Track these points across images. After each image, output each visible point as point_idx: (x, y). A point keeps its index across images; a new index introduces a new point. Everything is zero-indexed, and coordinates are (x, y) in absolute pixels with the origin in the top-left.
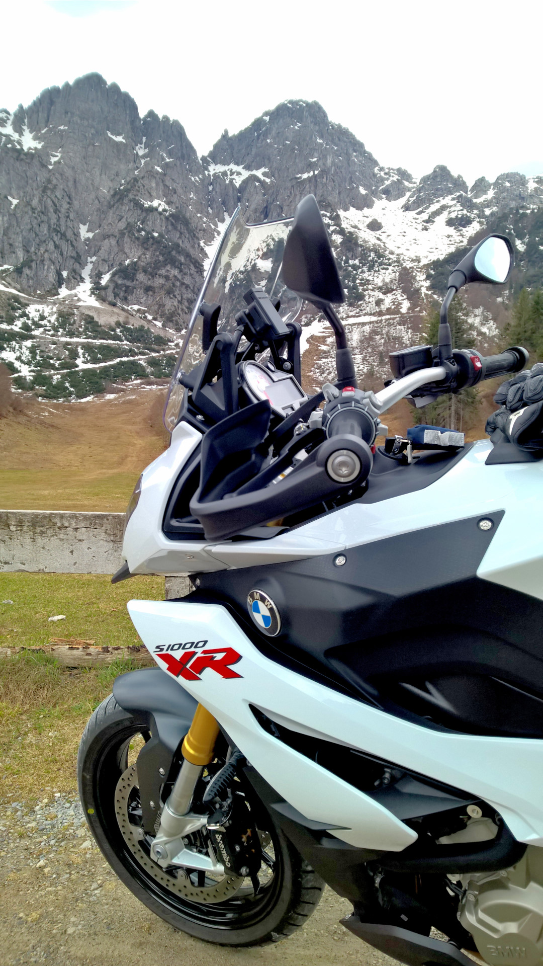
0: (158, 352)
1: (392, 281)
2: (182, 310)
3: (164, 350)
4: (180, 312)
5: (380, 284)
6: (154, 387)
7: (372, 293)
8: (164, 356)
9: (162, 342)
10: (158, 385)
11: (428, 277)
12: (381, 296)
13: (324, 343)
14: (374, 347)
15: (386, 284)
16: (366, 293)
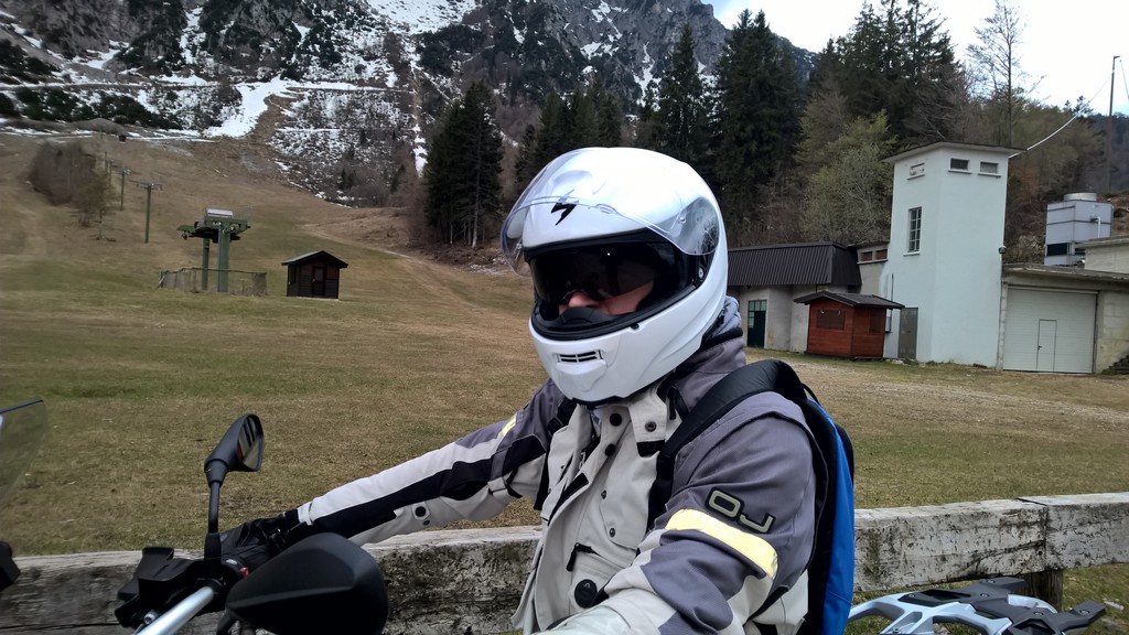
0: (36, 83)
1: (375, 46)
2: (76, 29)
3: (44, 80)
4: (72, 31)
5: (361, 47)
6: (29, 132)
7: (350, 56)
8: (46, 89)
9: (41, 69)
10: (36, 128)
11: (419, 50)
12: (363, 62)
13: (288, 107)
14: (355, 122)
15: (369, 49)
16: (343, 54)
